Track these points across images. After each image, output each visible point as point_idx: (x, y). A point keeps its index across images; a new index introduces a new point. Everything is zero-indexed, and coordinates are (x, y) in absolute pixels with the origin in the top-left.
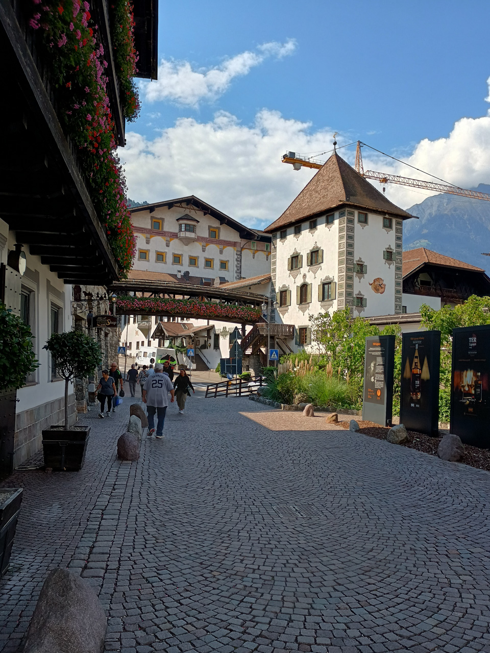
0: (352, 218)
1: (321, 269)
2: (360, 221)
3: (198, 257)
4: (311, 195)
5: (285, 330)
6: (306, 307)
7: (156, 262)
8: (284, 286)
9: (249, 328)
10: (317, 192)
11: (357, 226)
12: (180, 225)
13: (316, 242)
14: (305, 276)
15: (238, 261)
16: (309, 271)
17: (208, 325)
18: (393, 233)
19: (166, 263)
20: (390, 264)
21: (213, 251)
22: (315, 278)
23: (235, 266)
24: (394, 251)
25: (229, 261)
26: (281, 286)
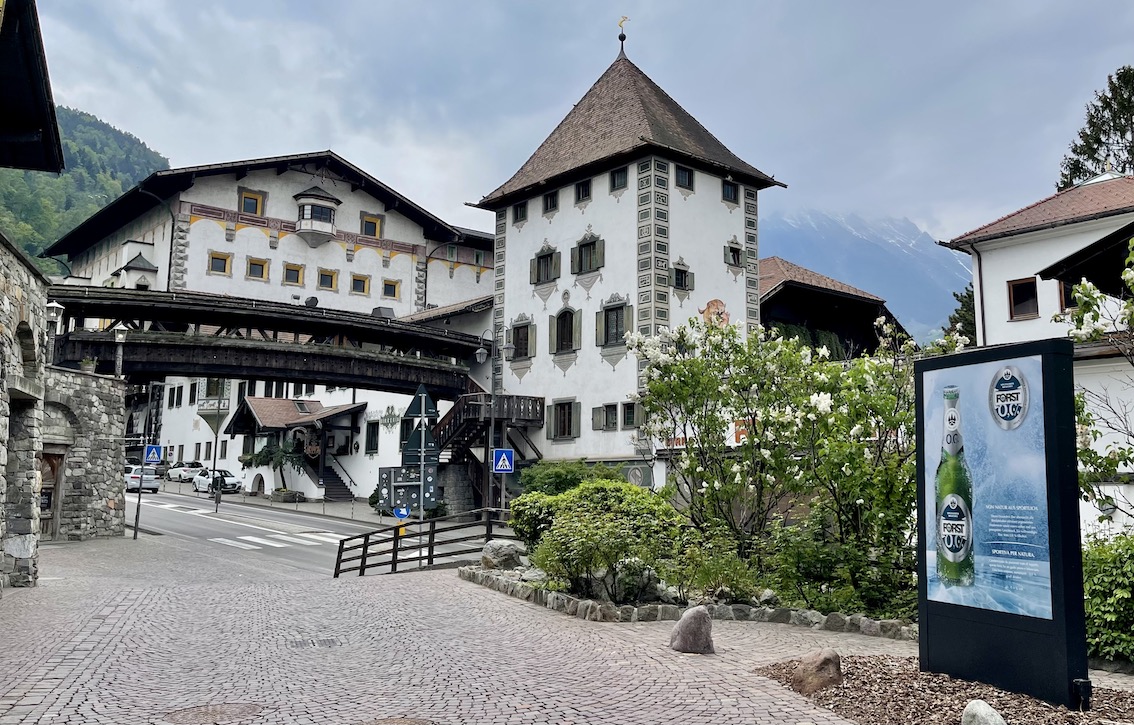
0: (665, 176)
1: (601, 280)
2: (679, 184)
3: (337, 272)
4: (576, 134)
5: (525, 408)
6: (568, 360)
7: (247, 279)
8: (522, 317)
9: (444, 407)
10: (589, 127)
11: (674, 192)
12: (302, 208)
13: (590, 226)
14: (566, 294)
15: (420, 282)
16: (575, 285)
17: (354, 403)
18: (739, 213)
19: (268, 281)
20: (736, 274)
21: (368, 261)
22: (589, 298)
23: (414, 292)
24: (743, 249)
25: (401, 281)
26: (515, 318)
